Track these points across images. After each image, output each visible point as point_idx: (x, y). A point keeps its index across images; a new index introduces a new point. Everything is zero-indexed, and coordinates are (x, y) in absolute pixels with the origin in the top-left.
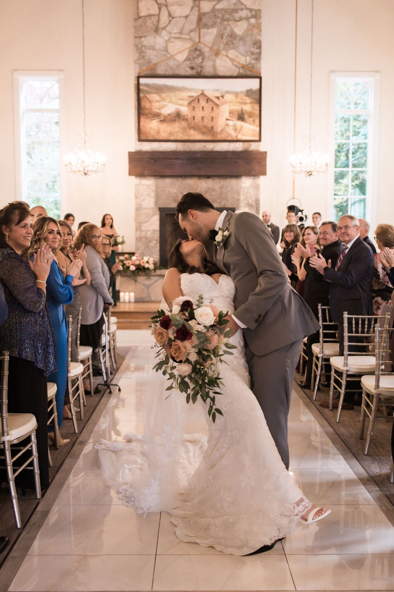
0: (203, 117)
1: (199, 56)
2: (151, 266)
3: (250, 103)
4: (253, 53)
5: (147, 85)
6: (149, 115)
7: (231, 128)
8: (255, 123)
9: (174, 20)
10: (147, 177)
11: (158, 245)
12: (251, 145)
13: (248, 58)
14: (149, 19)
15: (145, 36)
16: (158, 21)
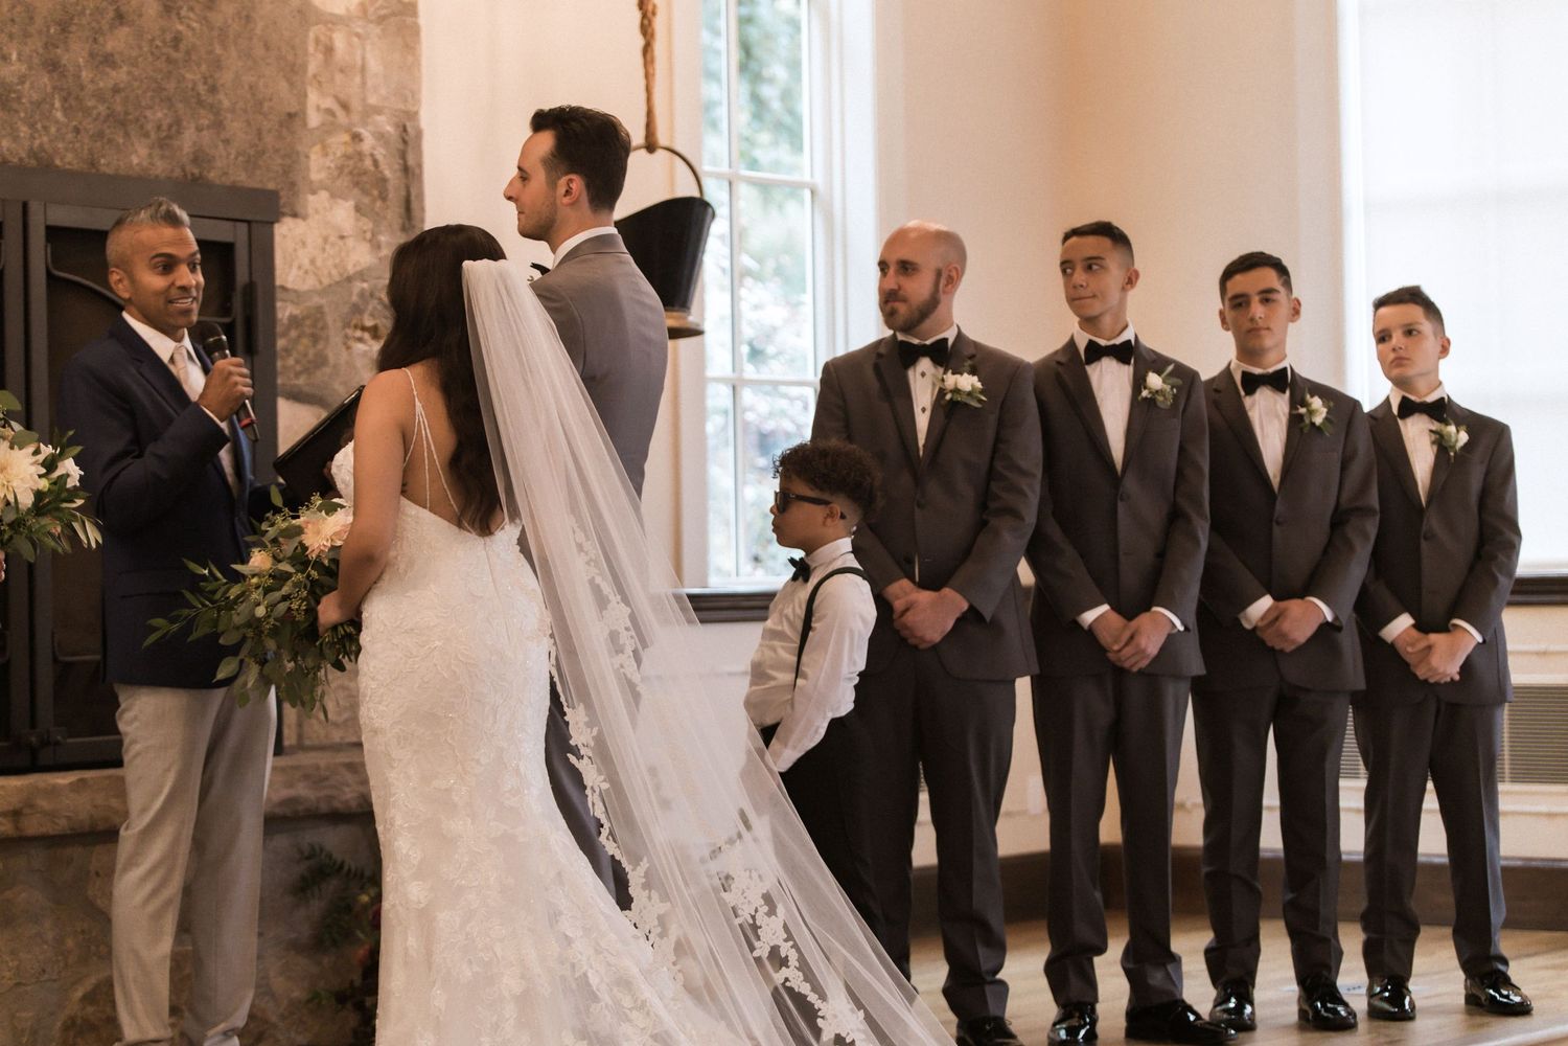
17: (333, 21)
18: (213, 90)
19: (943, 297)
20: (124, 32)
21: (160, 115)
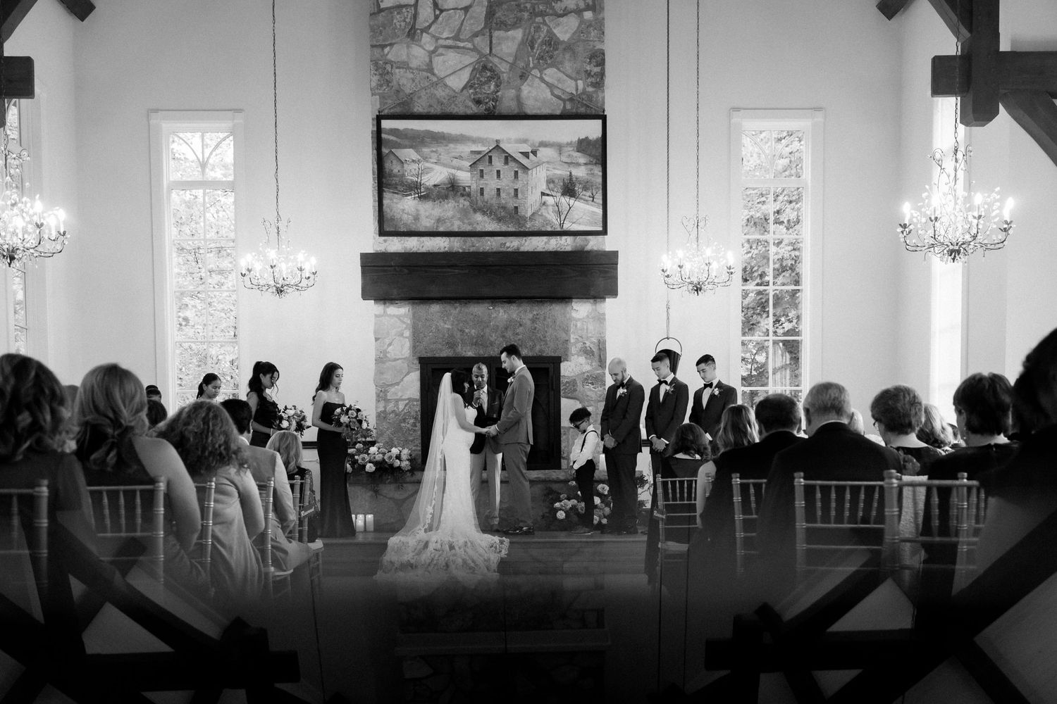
0: (498, 190)
1: (489, 79)
2: (405, 464)
3: (585, 164)
4: (589, 74)
5: (394, 132)
6: (399, 187)
7: (551, 209)
8: (595, 200)
9: (444, 14)
10: (397, 302)
11: (419, 425)
12: (588, 241)
13: (580, 83)
14: (398, 13)
15: (391, 45)
16: (415, 16)
17: (578, 320)
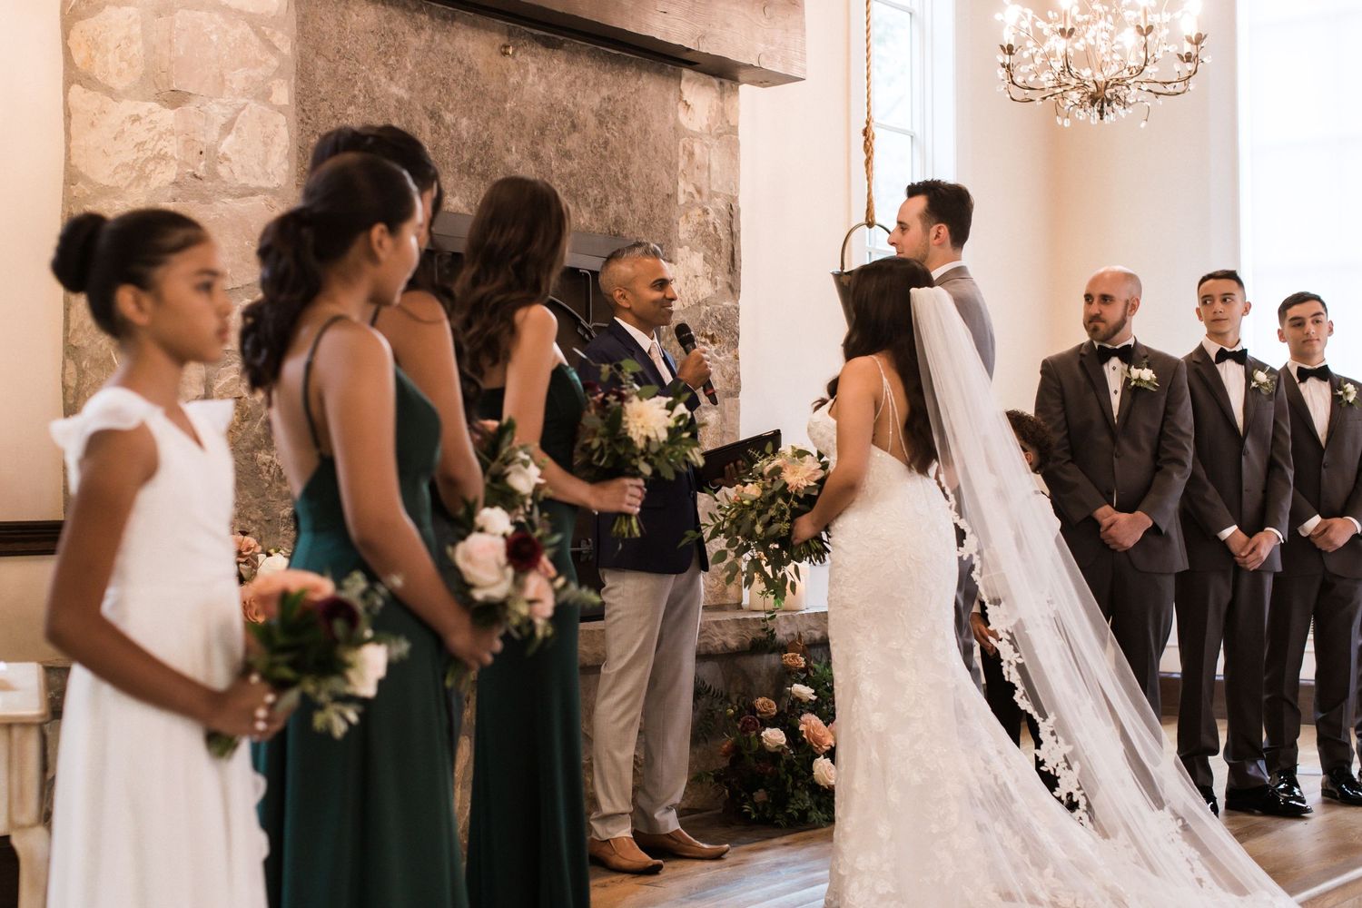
17: (693, 136)
18: (626, 177)
19: (1128, 318)
20: (576, 136)
21: (596, 192)
